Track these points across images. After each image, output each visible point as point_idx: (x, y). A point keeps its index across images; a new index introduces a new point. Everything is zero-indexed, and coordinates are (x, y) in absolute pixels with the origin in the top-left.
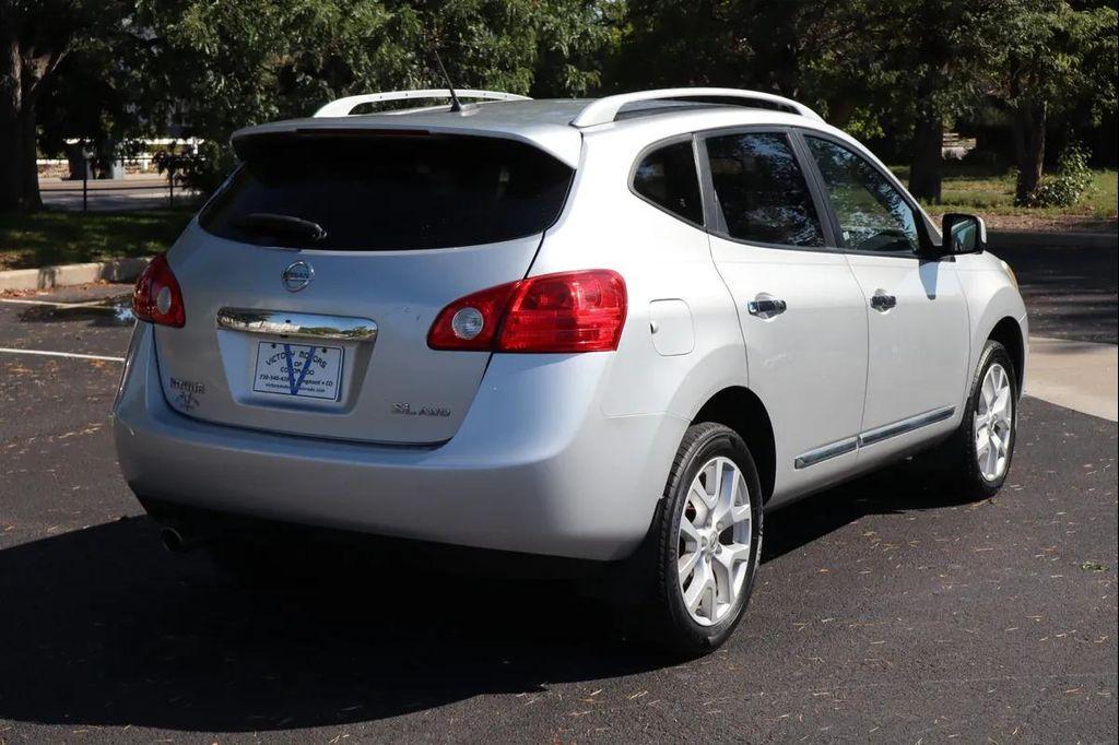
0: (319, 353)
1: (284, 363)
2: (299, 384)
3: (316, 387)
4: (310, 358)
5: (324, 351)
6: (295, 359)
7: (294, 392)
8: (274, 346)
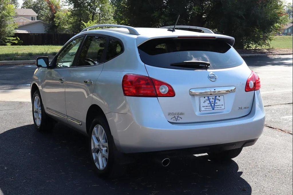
0: (217, 97)
1: (208, 102)
2: (214, 107)
3: (219, 107)
4: (215, 99)
5: (219, 97)
6: (211, 100)
7: (213, 109)
8: (205, 98)
